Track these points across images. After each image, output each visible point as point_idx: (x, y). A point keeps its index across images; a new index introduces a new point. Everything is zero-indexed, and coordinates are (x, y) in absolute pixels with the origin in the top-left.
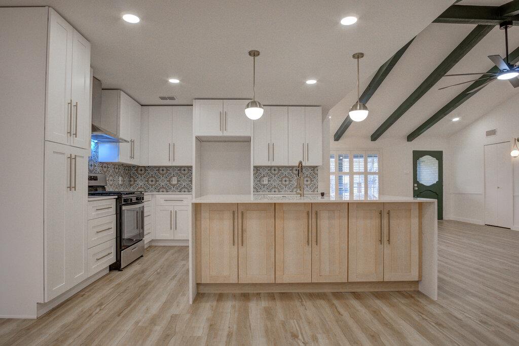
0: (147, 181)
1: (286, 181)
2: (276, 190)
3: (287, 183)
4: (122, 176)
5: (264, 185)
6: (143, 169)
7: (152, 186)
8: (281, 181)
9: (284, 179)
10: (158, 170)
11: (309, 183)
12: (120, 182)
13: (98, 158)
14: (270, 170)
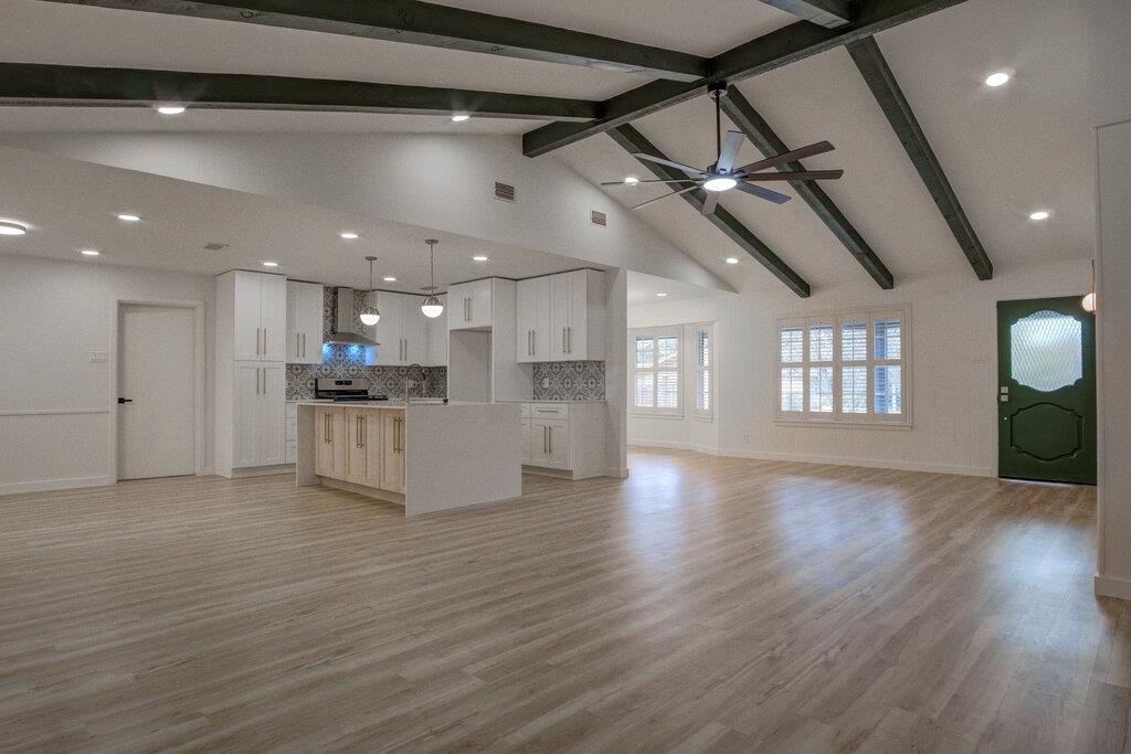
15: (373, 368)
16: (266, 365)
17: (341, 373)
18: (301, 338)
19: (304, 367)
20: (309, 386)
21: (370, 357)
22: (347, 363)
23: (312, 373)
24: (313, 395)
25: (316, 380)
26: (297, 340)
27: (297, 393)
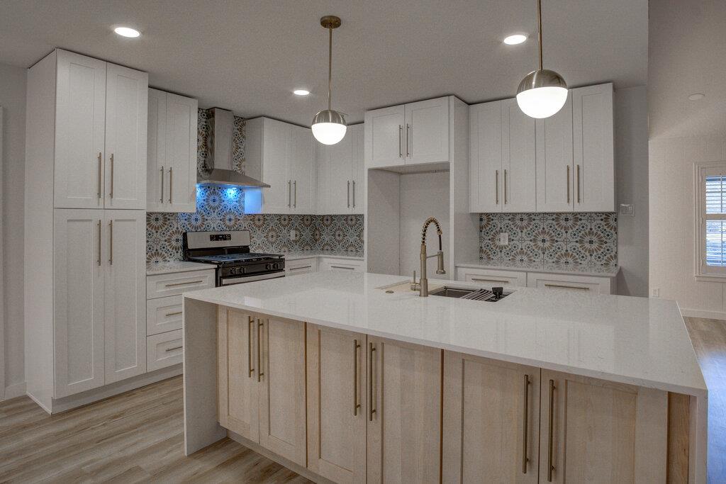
0: (334, 235)
1: (544, 241)
2: (525, 258)
3: (547, 244)
4: (296, 229)
5: (501, 248)
6: (329, 218)
7: (339, 242)
8: (535, 240)
9: (540, 237)
10: (346, 220)
11: (595, 246)
12: (293, 237)
13: (243, 208)
14: (513, 219)
15: (253, 217)
16: (113, 215)
17: (215, 224)
18: (167, 175)
19: (166, 217)
20: (174, 243)
21: (251, 202)
22: (223, 211)
23: (177, 225)
24: (180, 254)
25: (185, 235)
26: (161, 178)
27: (157, 253)
